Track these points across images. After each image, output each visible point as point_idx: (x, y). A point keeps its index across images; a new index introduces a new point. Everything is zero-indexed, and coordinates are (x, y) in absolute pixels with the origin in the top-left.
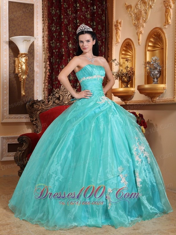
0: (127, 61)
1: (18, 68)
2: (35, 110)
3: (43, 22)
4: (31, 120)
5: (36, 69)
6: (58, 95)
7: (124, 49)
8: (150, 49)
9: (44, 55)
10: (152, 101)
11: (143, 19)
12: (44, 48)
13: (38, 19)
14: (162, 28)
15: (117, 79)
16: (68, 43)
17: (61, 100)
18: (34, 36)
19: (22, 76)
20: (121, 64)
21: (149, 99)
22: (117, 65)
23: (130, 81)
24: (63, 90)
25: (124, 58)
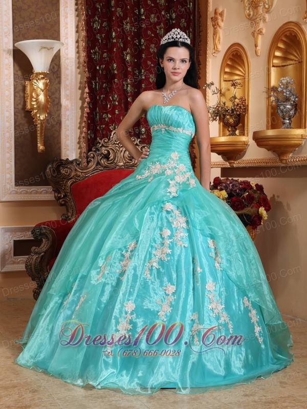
0: (234, 85)
1: (31, 101)
2: (63, 178)
3: (77, 13)
4: (55, 197)
5: (64, 102)
6: (106, 150)
7: (229, 63)
8: (277, 64)
9: (79, 76)
10: (281, 161)
11: (265, 6)
12: (79, 63)
13: (67, 7)
14: (300, 23)
15: (215, 120)
16: (125, 53)
17: (112, 160)
18: (61, 40)
19: (38, 115)
20: (223, 91)
21: (274, 156)
22: (216, 94)
23: (239, 123)
24: (115, 141)
25: (228, 80)
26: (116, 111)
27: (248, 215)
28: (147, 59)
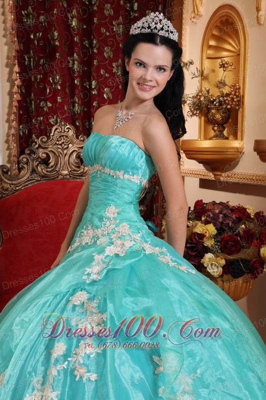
0: (224, 67)
6: (45, 153)
7: (215, 33)
9: (6, 47)
12: (5, 29)
15: (195, 114)
16: (69, 15)
17: (52, 167)
20: (205, 72)
22: (196, 77)
23: (229, 119)
24: (57, 140)
25: (214, 57)
26: (59, 98)
27: (246, 260)
28: (100, 25)
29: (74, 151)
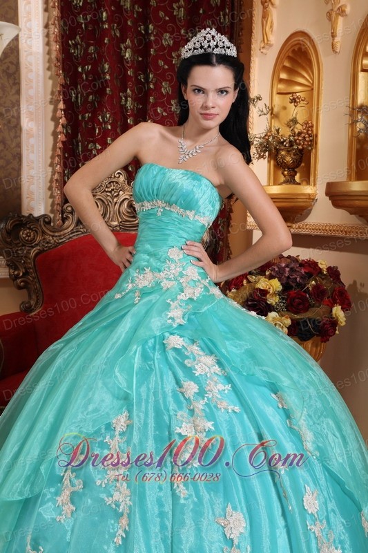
0: (295, 102)
2: (23, 245)
4: (10, 275)
5: (26, 123)
7: (287, 64)
9: (50, 82)
12: (50, 61)
15: (263, 157)
16: (122, 46)
18: (20, 23)
20: (276, 110)
21: (360, 223)
22: (265, 114)
23: (301, 162)
24: (106, 187)
25: (285, 92)
26: (109, 139)
27: (315, 320)
28: (157, 57)
29: (126, 199)
